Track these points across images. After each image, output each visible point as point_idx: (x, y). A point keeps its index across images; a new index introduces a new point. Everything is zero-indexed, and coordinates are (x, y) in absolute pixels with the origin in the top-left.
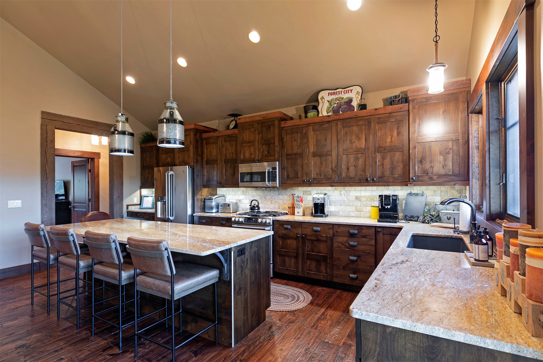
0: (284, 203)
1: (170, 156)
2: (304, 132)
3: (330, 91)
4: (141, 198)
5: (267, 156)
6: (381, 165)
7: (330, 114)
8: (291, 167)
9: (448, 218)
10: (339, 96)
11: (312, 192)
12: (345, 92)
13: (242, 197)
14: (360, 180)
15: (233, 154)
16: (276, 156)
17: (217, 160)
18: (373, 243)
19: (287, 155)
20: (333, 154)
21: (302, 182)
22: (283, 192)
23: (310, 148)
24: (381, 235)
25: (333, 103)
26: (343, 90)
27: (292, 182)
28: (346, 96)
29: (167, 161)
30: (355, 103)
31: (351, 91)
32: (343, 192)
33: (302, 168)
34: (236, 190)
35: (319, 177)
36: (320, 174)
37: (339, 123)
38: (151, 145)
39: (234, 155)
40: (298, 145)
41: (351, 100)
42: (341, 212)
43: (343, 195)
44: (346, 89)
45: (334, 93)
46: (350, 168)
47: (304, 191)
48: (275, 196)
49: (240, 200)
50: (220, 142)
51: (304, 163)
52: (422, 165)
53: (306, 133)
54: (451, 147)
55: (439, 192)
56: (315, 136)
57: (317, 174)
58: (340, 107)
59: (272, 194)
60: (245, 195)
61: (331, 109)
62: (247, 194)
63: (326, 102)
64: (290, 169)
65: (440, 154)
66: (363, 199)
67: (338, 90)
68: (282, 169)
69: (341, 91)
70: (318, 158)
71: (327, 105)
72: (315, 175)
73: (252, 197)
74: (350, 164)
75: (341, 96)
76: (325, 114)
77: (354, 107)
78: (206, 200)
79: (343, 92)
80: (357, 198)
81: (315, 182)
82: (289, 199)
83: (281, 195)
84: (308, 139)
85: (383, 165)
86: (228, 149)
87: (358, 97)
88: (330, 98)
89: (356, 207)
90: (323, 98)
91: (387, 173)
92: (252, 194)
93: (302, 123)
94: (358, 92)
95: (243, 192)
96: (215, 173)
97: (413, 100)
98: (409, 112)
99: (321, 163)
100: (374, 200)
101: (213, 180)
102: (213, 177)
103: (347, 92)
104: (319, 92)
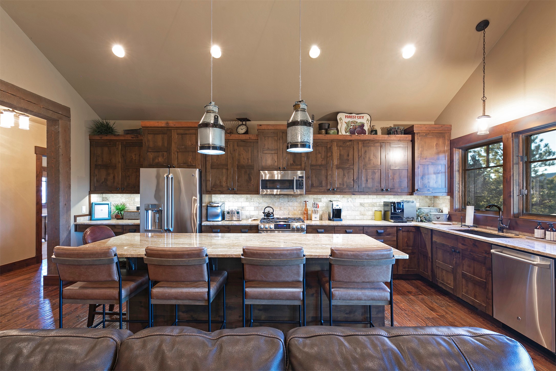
0: (294, 209)
1: (163, 156)
2: (329, 146)
3: (347, 115)
4: (91, 206)
5: (293, 165)
6: (392, 179)
7: (348, 134)
8: (315, 177)
9: (437, 218)
10: (354, 120)
11: (322, 199)
12: (358, 117)
13: (245, 204)
14: (376, 190)
15: (248, 160)
16: (303, 165)
17: (227, 165)
18: (395, 239)
19: (312, 165)
20: (354, 167)
21: (326, 191)
22: (293, 199)
23: (335, 161)
24: (401, 232)
25: (349, 125)
26: (357, 115)
27: (316, 190)
28: (359, 121)
29: (157, 161)
30: (366, 128)
31: (363, 117)
32: (350, 199)
33: (327, 178)
34: (238, 197)
35: (342, 186)
36: (343, 185)
37: (360, 143)
38: (112, 139)
39: (250, 161)
40: (323, 157)
41: (363, 125)
42: (348, 216)
43: (350, 201)
44: (359, 115)
45: (350, 117)
46: (368, 180)
47: (314, 198)
48: (285, 203)
49: (244, 207)
50: (231, 146)
51: (328, 174)
52: (423, 180)
53: (330, 148)
54: (440, 169)
55: (418, 200)
56: (338, 151)
57: (340, 184)
58: (355, 129)
60: (250, 202)
61: (348, 129)
62: (252, 201)
63: (344, 123)
64: (314, 178)
65: (434, 173)
66: (366, 205)
67: (353, 115)
68: (307, 178)
69: (356, 116)
70: (341, 170)
71: (344, 126)
72: (339, 185)
73: (258, 204)
74: (368, 177)
75: (356, 120)
76: (344, 133)
77: (366, 131)
78: (208, 208)
79: (356, 117)
80: (361, 204)
81: (338, 190)
82: (299, 205)
83: (291, 202)
84: (332, 153)
85: (393, 179)
86: (242, 154)
87: (368, 124)
88: (348, 120)
89: (360, 211)
90: (341, 119)
91: (397, 185)
92: (258, 201)
93: (326, 139)
94: (368, 119)
95: (247, 199)
96: (224, 179)
97: (418, 133)
98: (413, 141)
99: (344, 175)
100: (374, 206)
101: (221, 186)
102: (220, 182)
103: (360, 118)
104: (338, 113)
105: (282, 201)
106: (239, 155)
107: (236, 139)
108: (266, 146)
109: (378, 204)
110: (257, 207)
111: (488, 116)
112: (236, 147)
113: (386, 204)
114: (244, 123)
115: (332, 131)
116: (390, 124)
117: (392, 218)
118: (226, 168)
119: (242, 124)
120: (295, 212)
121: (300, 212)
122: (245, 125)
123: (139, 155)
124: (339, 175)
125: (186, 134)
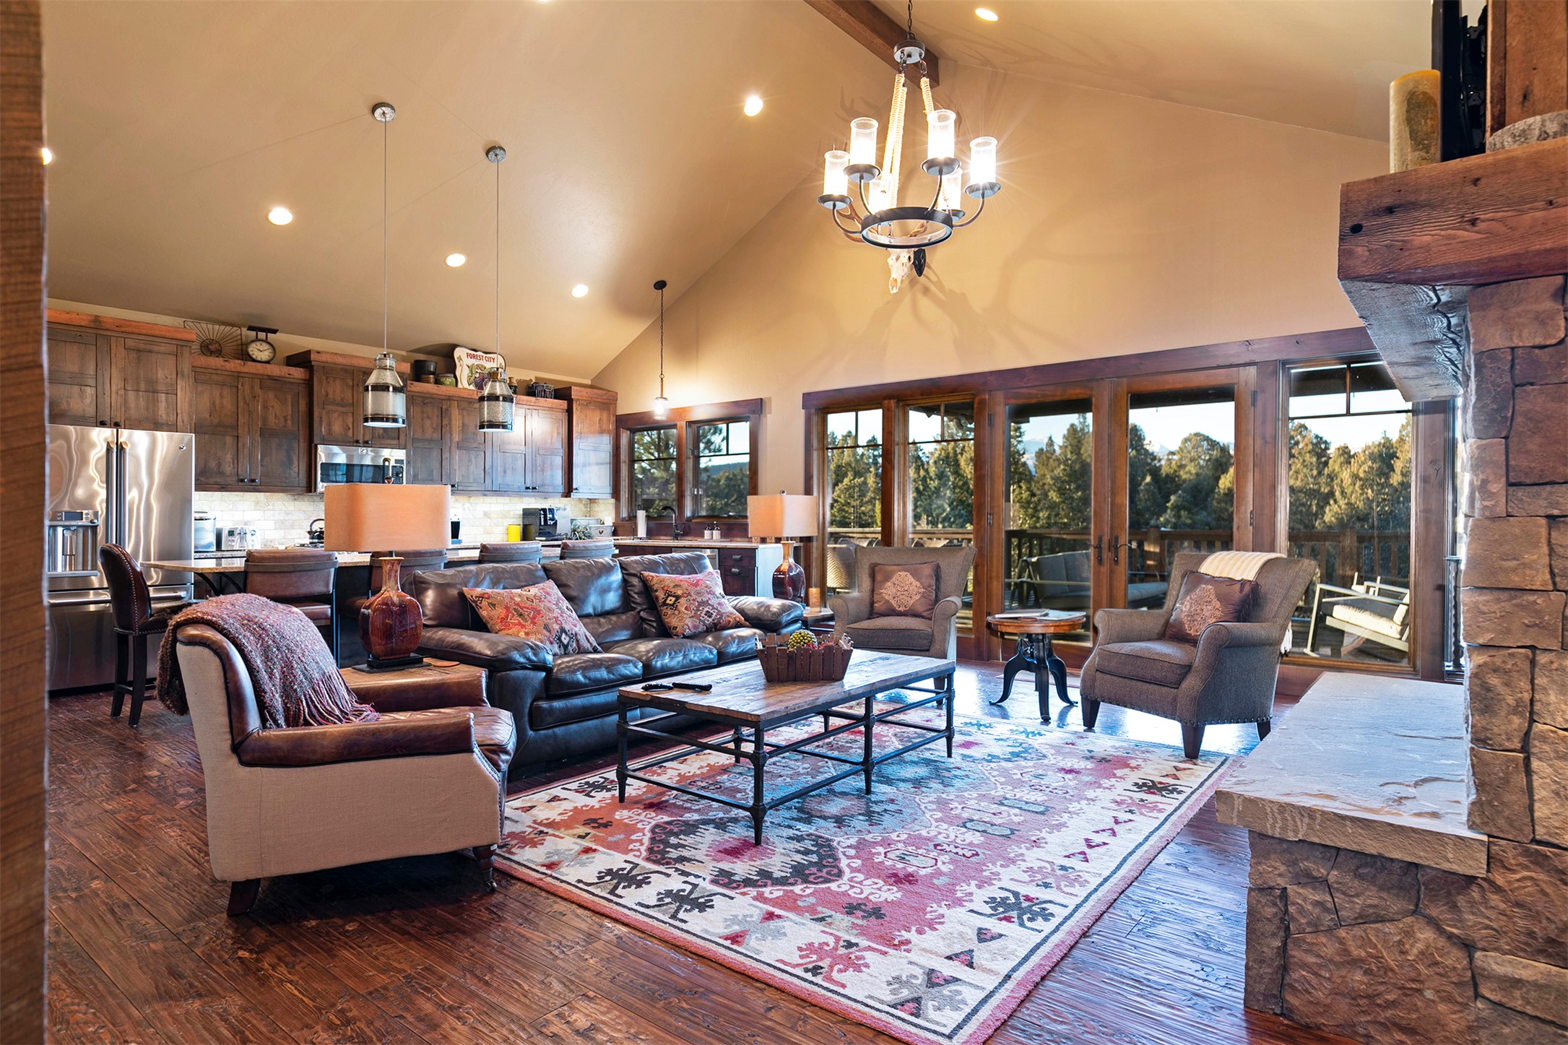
1: (83, 396)
2: (444, 407)
3: (469, 352)
5: (383, 438)
6: (541, 471)
7: (471, 387)
8: (422, 461)
9: (598, 532)
10: (480, 363)
12: (487, 359)
13: (257, 515)
14: (519, 488)
15: (286, 420)
16: (401, 440)
19: (413, 440)
20: (486, 450)
23: (454, 435)
25: (474, 371)
26: (485, 355)
28: (489, 365)
31: (494, 360)
32: (467, 505)
33: (441, 465)
35: (466, 480)
36: (468, 477)
39: (289, 422)
40: (433, 426)
44: (488, 356)
45: (474, 357)
46: (508, 472)
50: (247, 387)
51: (443, 458)
52: (582, 475)
53: (447, 409)
55: (576, 505)
56: (460, 418)
57: (463, 476)
61: (472, 379)
62: (270, 507)
63: (465, 366)
64: (418, 465)
65: (596, 464)
66: (494, 516)
67: (479, 353)
68: (409, 463)
69: (483, 357)
70: (464, 451)
71: (466, 372)
72: (461, 477)
74: (507, 466)
75: (483, 364)
76: (466, 385)
80: (486, 515)
81: (461, 488)
84: (450, 420)
85: (543, 471)
86: (272, 407)
88: (471, 362)
89: (484, 527)
90: (460, 359)
91: (547, 482)
93: (439, 393)
94: (501, 364)
95: (257, 503)
96: (229, 457)
97: (577, 400)
98: (569, 412)
99: (470, 461)
100: (508, 517)
101: (221, 473)
102: (219, 465)
103: (489, 360)
104: (454, 346)
106: (265, 407)
107: (259, 372)
108: (330, 396)
109: (512, 514)
110: (282, 522)
111: (665, 398)
112: (257, 390)
113: (527, 513)
114: (262, 335)
115: (449, 380)
116: (530, 376)
117: (540, 534)
118: (235, 434)
119: (257, 339)
122: (266, 341)
124: (460, 460)
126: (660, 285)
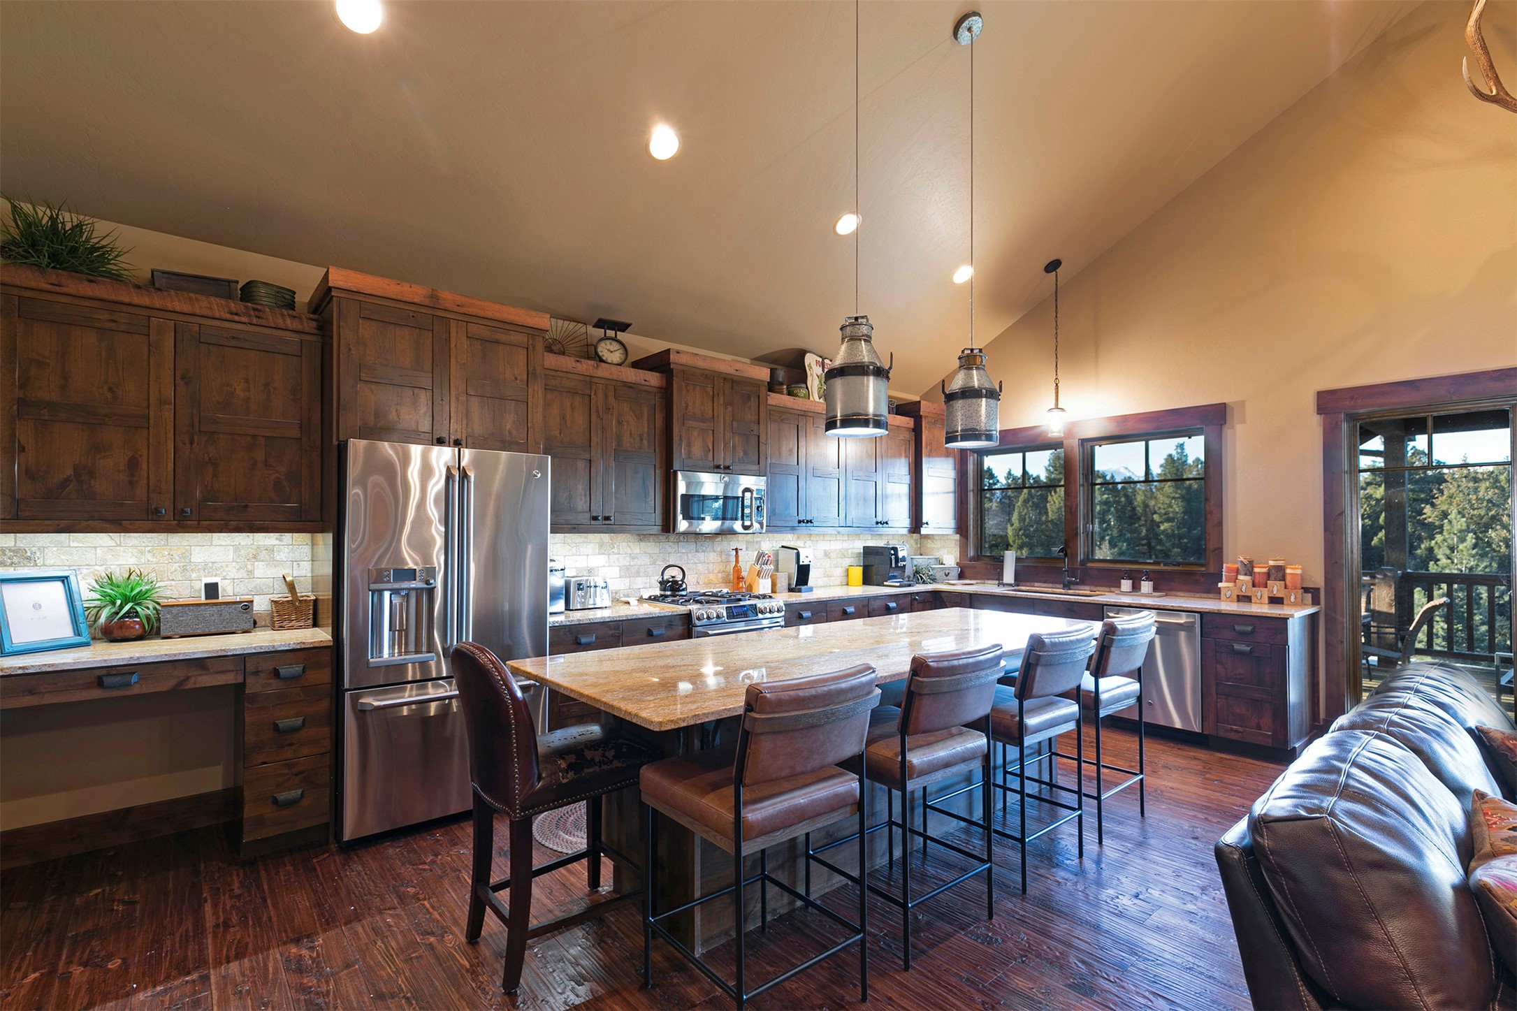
0: (708, 570)
3: (818, 359)
5: (743, 462)
7: (822, 401)
8: (779, 491)
13: (597, 561)
15: (642, 440)
16: (762, 464)
19: (772, 465)
20: (840, 475)
21: (794, 524)
22: (706, 544)
25: (823, 382)
27: (780, 523)
29: (392, 417)
33: (798, 496)
34: (578, 541)
38: (127, 300)
39: (645, 442)
40: (790, 447)
45: (822, 365)
48: (690, 555)
49: (593, 569)
50: (600, 395)
51: (800, 486)
53: (802, 424)
59: (680, 549)
60: (609, 554)
61: (822, 391)
62: (615, 550)
63: (815, 376)
64: (776, 495)
66: (833, 555)
68: (769, 494)
70: (820, 479)
71: (816, 382)
73: (628, 559)
76: (816, 398)
80: (827, 554)
82: (719, 560)
83: (703, 551)
86: (628, 422)
88: (820, 370)
90: (810, 366)
92: (629, 552)
93: (796, 407)
95: (601, 545)
96: (582, 490)
97: (926, 417)
98: (917, 431)
99: (825, 490)
100: (845, 557)
101: (574, 511)
102: (570, 498)
104: (805, 352)
105: (684, 551)
106: (620, 423)
107: (610, 377)
108: (690, 408)
109: (850, 551)
110: (628, 568)
111: (1062, 410)
112: (612, 400)
113: (868, 551)
114: (611, 333)
115: (801, 391)
117: (888, 579)
118: (588, 457)
119: (606, 338)
120: (711, 576)
121: (720, 575)
122: (615, 339)
123: (267, 385)
124: (816, 490)
125: (497, 342)
126: (1053, 266)
